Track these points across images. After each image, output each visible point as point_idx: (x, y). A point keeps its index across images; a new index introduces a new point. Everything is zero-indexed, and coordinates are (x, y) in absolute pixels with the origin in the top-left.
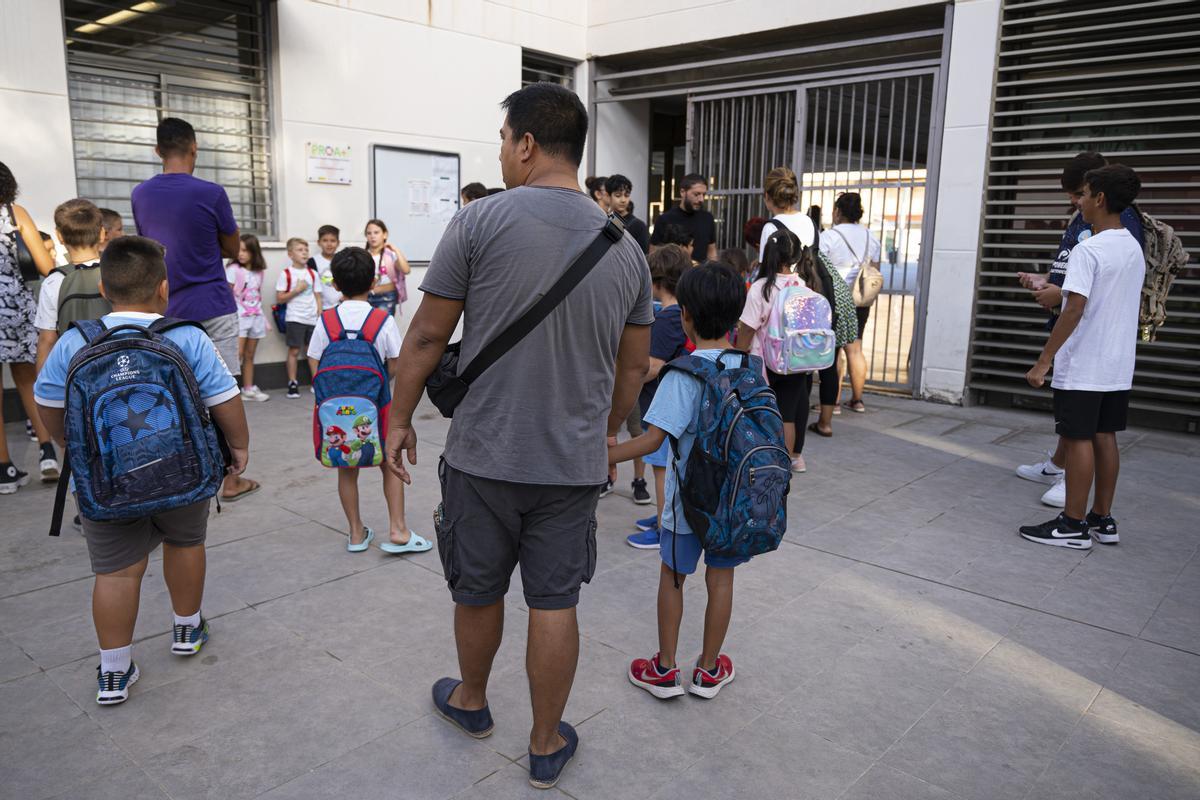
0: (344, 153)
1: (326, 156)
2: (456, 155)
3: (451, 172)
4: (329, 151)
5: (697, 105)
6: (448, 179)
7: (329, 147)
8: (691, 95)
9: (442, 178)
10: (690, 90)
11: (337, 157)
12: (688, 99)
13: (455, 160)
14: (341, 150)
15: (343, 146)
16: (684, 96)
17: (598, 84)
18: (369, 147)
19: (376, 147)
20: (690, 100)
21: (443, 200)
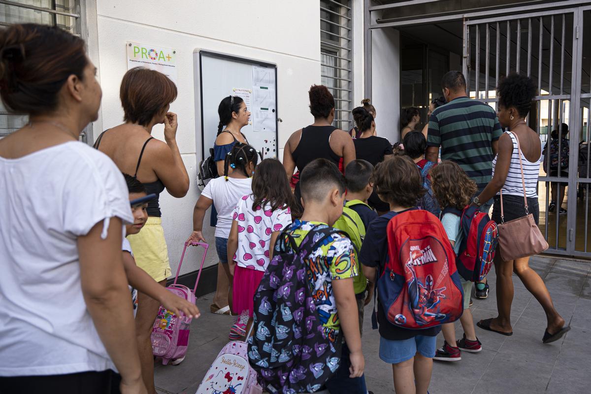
0: (169, 57)
1: (150, 60)
2: (273, 66)
3: (270, 82)
4: (153, 55)
5: (471, 27)
6: (267, 88)
7: (152, 50)
8: (467, 19)
9: (261, 88)
10: (466, 15)
11: (162, 61)
12: (464, 23)
13: (272, 71)
14: (166, 55)
15: (168, 51)
16: (461, 20)
17: (372, 12)
18: (194, 53)
19: (203, 53)
20: (466, 23)
21: (262, 109)
